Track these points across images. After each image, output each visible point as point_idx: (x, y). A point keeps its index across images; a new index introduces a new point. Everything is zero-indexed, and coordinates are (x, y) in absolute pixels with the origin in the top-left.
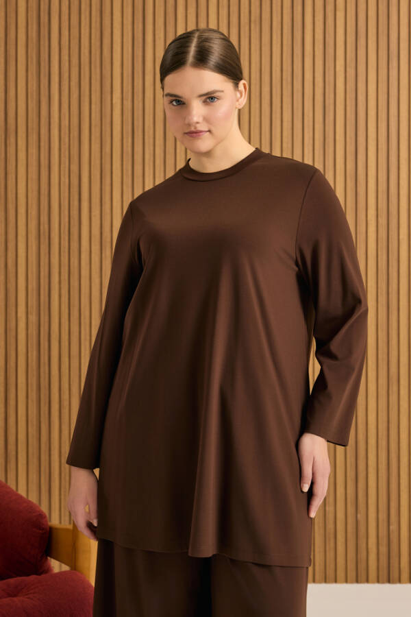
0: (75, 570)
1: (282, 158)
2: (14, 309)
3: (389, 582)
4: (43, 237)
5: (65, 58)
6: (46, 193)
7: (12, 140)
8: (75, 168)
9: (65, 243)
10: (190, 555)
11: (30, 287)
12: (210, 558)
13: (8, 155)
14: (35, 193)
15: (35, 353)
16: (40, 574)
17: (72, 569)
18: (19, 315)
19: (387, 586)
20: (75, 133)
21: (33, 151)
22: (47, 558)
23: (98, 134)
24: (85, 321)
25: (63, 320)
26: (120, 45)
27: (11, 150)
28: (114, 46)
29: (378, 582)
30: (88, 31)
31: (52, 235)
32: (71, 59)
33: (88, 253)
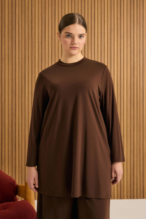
0: (26, 200)
1: (95, 61)
2: (4, 115)
3: (121, 199)
4: (13, 92)
5: (20, 36)
6: (15, 78)
7: (3, 62)
8: (23, 71)
9: (20, 94)
10: (72, 197)
11: (9, 108)
12: (78, 198)
13: (2, 66)
14: (11, 79)
15: (11, 129)
16: (14, 201)
17: (24, 199)
18: (6, 117)
19: (120, 200)
20: (23, 60)
21: (10, 65)
22: (16, 196)
23: (31, 60)
24: (27, 119)
25: (20, 119)
26: (37, 32)
27: (3, 65)
28: (36, 33)
29: (117, 199)
30: (27, 28)
31: (16, 92)
32: (22, 37)
33: (28, 98)
